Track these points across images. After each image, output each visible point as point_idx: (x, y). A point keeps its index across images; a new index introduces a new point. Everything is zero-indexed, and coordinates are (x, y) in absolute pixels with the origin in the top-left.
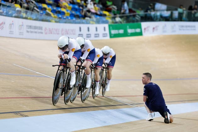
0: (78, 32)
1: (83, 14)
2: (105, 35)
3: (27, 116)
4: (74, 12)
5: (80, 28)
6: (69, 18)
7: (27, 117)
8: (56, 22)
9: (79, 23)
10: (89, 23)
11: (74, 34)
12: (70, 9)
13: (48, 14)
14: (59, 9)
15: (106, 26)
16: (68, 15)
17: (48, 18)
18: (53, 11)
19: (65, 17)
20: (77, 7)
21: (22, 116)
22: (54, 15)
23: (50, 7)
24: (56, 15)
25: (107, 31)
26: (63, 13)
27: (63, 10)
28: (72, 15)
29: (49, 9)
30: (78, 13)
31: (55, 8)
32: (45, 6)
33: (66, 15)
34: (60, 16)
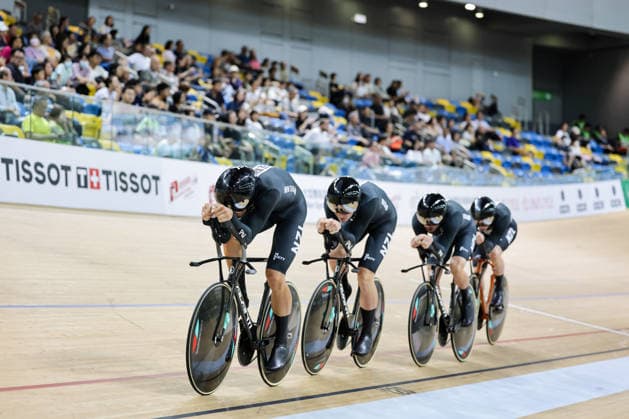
0: (558, 202)
1: (570, 164)
2: (615, 203)
3: (413, 392)
4: (549, 163)
5: (563, 194)
6: (541, 176)
7: (413, 395)
8: (512, 185)
9: (561, 183)
10: (582, 182)
11: (551, 207)
12: (541, 157)
13: (494, 172)
14: (518, 160)
15: (617, 184)
16: (538, 170)
17: (495, 178)
18: (506, 165)
19: (530, 174)
20: (554, 151)
21: (401, 393)
22: (507, 171)
23: (499, 158)
24: (511, 172)
25: (620, 195)
26: (528, 167)
27: (526, 160)
28: (545, 169)
29: (496, 161)
30: (558, 164)
31: (509, 158)
32: (486, 155)
33: (534, 169)
34: (521, 173)
